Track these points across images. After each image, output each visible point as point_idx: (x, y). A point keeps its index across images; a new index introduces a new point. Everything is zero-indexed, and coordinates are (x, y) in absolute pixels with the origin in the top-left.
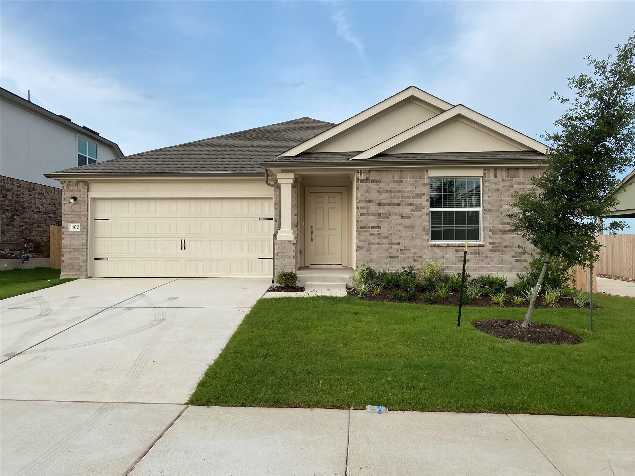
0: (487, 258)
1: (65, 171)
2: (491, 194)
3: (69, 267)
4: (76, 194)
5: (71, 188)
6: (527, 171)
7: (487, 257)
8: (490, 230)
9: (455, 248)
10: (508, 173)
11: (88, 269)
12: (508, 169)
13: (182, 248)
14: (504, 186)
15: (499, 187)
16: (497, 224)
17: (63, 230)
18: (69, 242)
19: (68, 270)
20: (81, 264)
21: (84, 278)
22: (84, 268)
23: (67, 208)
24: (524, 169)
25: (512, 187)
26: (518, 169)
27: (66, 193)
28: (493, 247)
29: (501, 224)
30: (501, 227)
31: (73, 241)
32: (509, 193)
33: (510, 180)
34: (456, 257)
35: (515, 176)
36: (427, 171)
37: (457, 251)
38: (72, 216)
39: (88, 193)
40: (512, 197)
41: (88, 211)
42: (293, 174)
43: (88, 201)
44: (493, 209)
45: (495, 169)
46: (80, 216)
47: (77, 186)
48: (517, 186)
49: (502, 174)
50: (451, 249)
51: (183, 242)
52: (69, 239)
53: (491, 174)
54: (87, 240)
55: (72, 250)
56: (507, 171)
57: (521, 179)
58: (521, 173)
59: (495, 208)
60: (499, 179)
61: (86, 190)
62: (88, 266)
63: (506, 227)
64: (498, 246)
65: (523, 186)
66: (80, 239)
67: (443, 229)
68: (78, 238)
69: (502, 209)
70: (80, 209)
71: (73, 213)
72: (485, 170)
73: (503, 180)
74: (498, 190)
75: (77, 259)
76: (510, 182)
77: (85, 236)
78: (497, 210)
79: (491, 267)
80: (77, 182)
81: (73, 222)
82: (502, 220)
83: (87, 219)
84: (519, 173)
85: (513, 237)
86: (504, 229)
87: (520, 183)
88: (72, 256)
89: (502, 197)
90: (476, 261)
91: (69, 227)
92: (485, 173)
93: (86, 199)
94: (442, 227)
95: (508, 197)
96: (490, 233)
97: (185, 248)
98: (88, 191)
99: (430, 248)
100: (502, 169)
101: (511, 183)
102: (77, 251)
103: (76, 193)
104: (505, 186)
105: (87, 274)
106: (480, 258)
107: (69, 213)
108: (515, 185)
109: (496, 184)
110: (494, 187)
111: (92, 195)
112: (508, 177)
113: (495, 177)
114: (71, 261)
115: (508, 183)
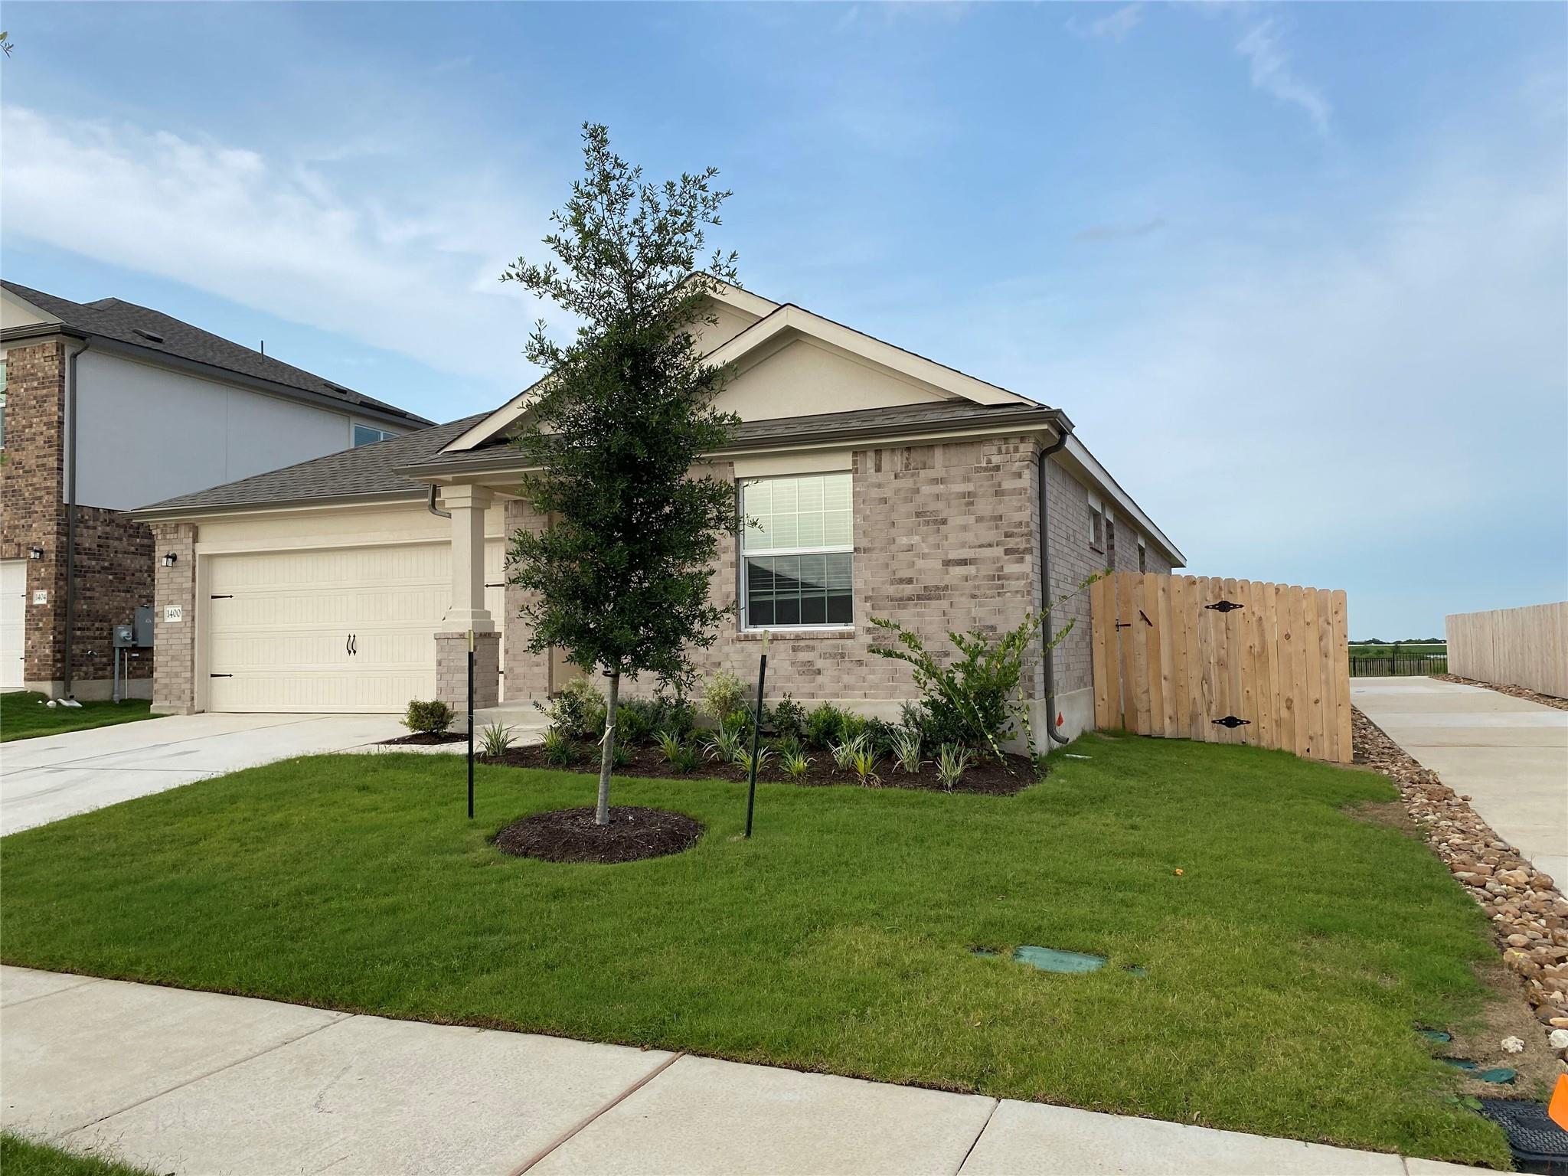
0: (862, 665)
1: (164, 504)
2: (868, 512)
3: (165, 692)
4: (176, 549)
5: (168, 537)
6: (953, 452)
7: (860, 663)
8: (867, 599)
9: (792, 643)
10: (907, 459)
11: (196, 696)
12: (909, 448)
13: (350, 652)
14: (897, 491)
15: (888, 493)
16: (884, 583)
17: (156, 620)
18: (165, 642)
19: (163, 697)
20: (183, 687)
21: (186, 712)
22: (188, 692)
23: (162, 576)
24: (947, 444)
25: (917, 491)
26: (930, 446)
27: (162, 548)
28: (874, 639)
29: (892, 584)
30: (891, 590)
31: (170, 642)
32: (911, 508)
33: (913, 475)
34: (793, 664)
35: (925, 464)
36: (731, 464)
37: (794, 649)
38: (169, 592)
39: (194, 546)
40: (917, 517)
41: (194, 580)
42: (470, 486)
43: (194, 560)
44: (874, 549)
45: (878, 451)
46: (181, 590)
47: (177, 533)
48: (928, 487)
49: (893, 462)
50: (781, 646)
51: (352, 638)
52: (165, 636)
53: (870, 462)
54: (193, 640)
55: (169, 658)
56: (906, 454)
57: (938, 471)
58: (938, 453)
59: (877, 545)
60: (886, 475)
61: (191, 540)
62: (196, 690)
63: (903, 589)
64: (886, 636)
65: (942, 487)
66: (182, 636)
67: (773, 598)
68: (177, 636)
69: (893, 548)
70: (182, 578)
71: (171, 586)
72: (855, 454)
73: (896, 477)
74: (885, 501)
75: (177, 675)
76: (911, 480)
77: (189, 630)
78: (883, 549)
79: (871, 687)
80: (177, 526)
81: (171, 603)
82: (894, 572)
83: (194, 596)
84: (933, 457)
85: (919, 615)
86: (900, 595)
87: (936, 481)
88: (168, 669)
89: (895, 517)
90: (836, 673)
91: (166, 614)
92: (855, 462)
93: (190, 558)
94: (772, 593)
95: (909, 515)
96: (868, 604)
97: (355, 652)
98: (195, 540)
99: (739, 645)
100: (893, 448)
101: (915, 482)
102: (177, 660)
103: (176, 547)
104: (899, 490)
105: (192, 705)
106: (847, 665)
107: (166, 586)
108: (923, 488)
109: (879, 486)
110: (875, 493)
111: (202, 549)
112: (907, 467)
113: (878, 469)
114: (167, 681)
115: (906, 483)
